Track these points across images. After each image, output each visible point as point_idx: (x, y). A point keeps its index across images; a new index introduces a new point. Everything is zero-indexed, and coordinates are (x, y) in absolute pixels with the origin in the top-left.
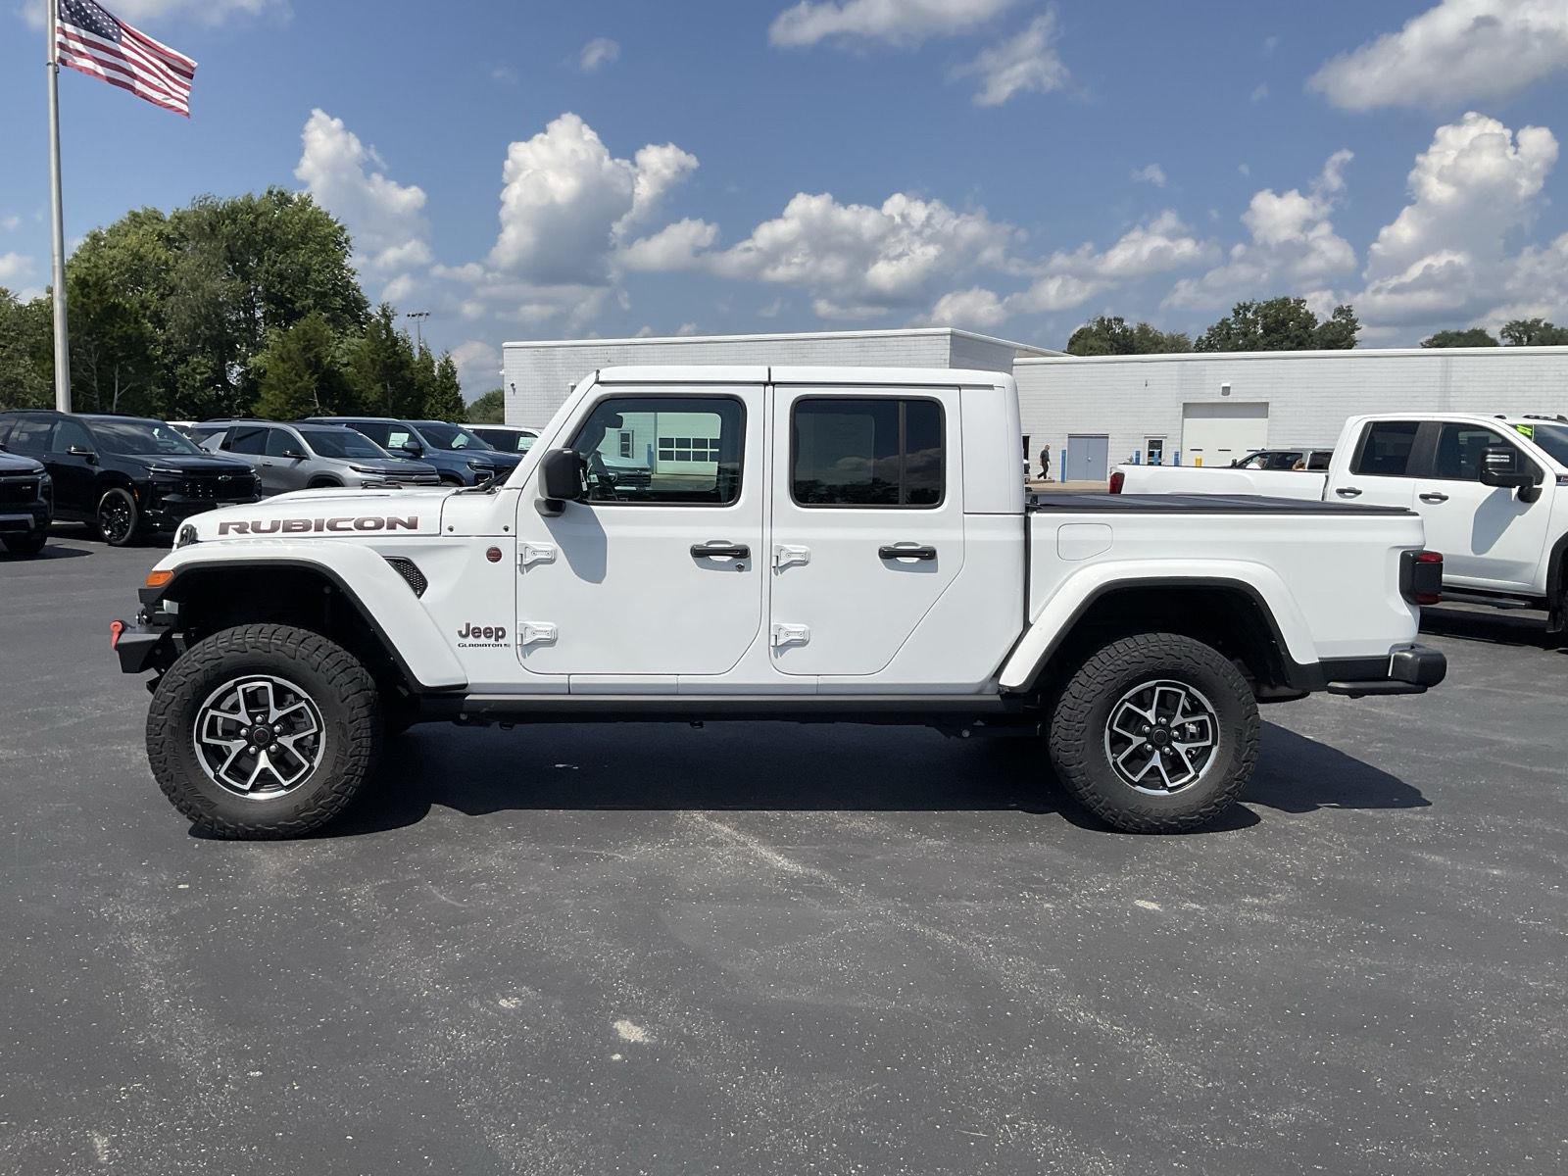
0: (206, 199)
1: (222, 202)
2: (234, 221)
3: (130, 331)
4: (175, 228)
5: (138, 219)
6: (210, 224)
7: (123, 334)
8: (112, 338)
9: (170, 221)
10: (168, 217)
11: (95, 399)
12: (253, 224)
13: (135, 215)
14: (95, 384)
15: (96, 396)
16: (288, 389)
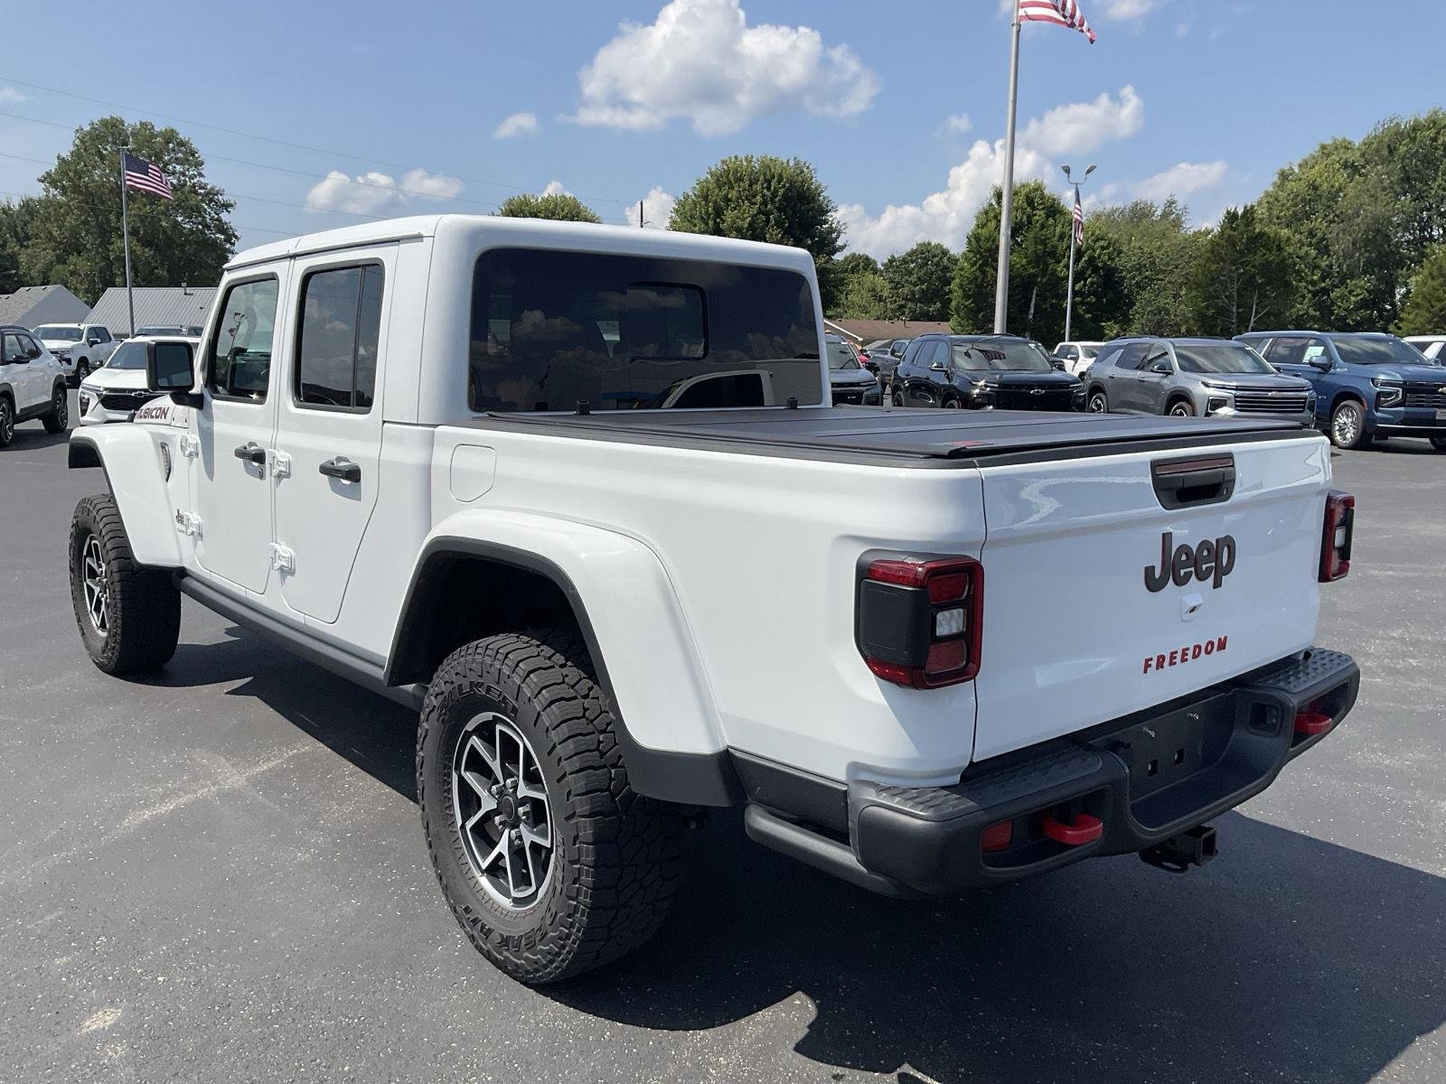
0: (1391, 121)
1: (1404, 121)
2: (1413, 139)
3: (1271, 259)
4: (1363, 155)
5: (1325, 151)
6: (1389, 146)
7: (1265, 262)
8: (1253, 267)
9: (1359, 149)
10: (1357, 142)
11: (1233, 324)
12: (1434, 139)
13: (1323, 147)
14: (1234, 309)
15: (1234, 321)
16: (1433, 307)
